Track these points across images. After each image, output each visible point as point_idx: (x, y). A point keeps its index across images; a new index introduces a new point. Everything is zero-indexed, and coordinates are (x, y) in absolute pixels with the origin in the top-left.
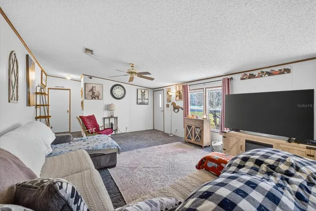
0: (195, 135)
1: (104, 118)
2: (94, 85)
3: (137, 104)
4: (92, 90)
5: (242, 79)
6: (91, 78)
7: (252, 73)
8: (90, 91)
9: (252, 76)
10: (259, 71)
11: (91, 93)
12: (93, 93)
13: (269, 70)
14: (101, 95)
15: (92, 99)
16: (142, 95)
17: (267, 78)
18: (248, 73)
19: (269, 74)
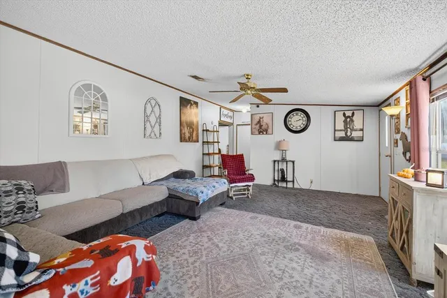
1: (275, 161)
2: (261, 116)
3: (335, 140)
4: (259, 122)
6: (258, 106)
8: (257, 124)
11: (258, 127)
12: (261, 126)
14: (270, 127)
15: (259, 134)
16: (345, 121)
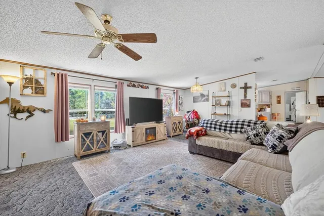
0: (98, 142)
5: (128, 86)
7: (134, 83)
9: (134, 86)
10: (138, 83)
13: (141, 84)
17: (140, 89)
18: (132, 83)
19: (142, 87)
